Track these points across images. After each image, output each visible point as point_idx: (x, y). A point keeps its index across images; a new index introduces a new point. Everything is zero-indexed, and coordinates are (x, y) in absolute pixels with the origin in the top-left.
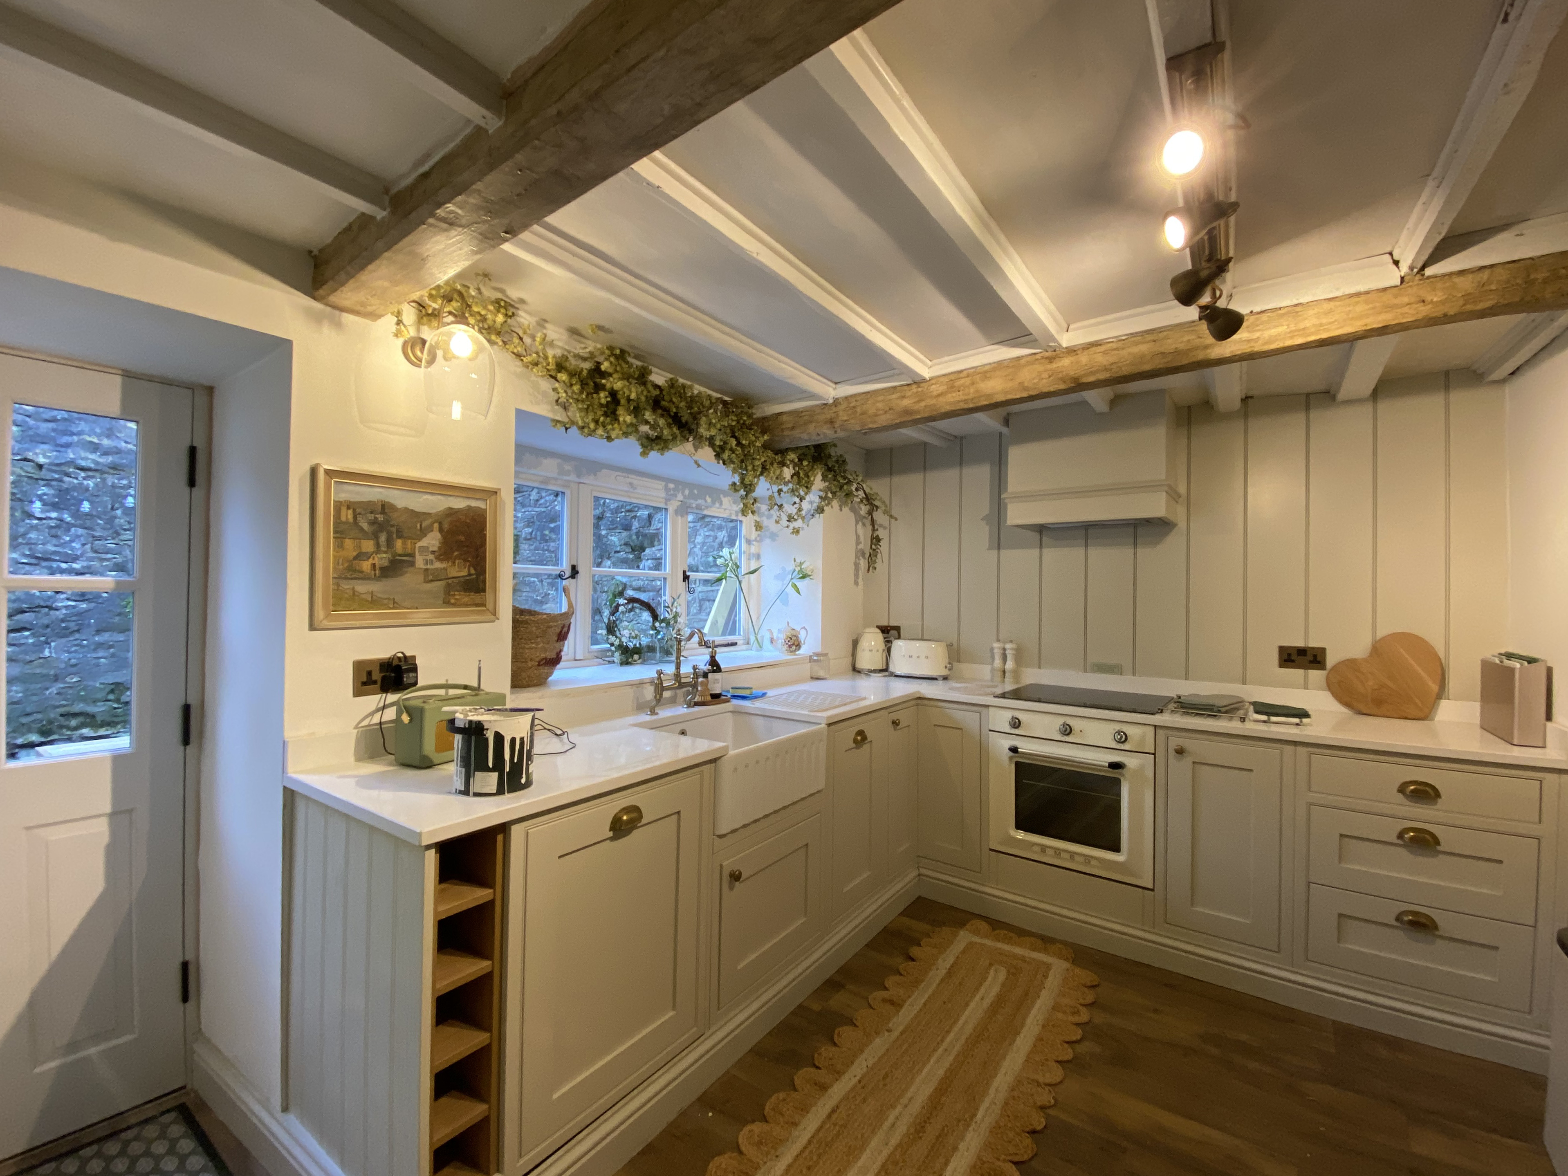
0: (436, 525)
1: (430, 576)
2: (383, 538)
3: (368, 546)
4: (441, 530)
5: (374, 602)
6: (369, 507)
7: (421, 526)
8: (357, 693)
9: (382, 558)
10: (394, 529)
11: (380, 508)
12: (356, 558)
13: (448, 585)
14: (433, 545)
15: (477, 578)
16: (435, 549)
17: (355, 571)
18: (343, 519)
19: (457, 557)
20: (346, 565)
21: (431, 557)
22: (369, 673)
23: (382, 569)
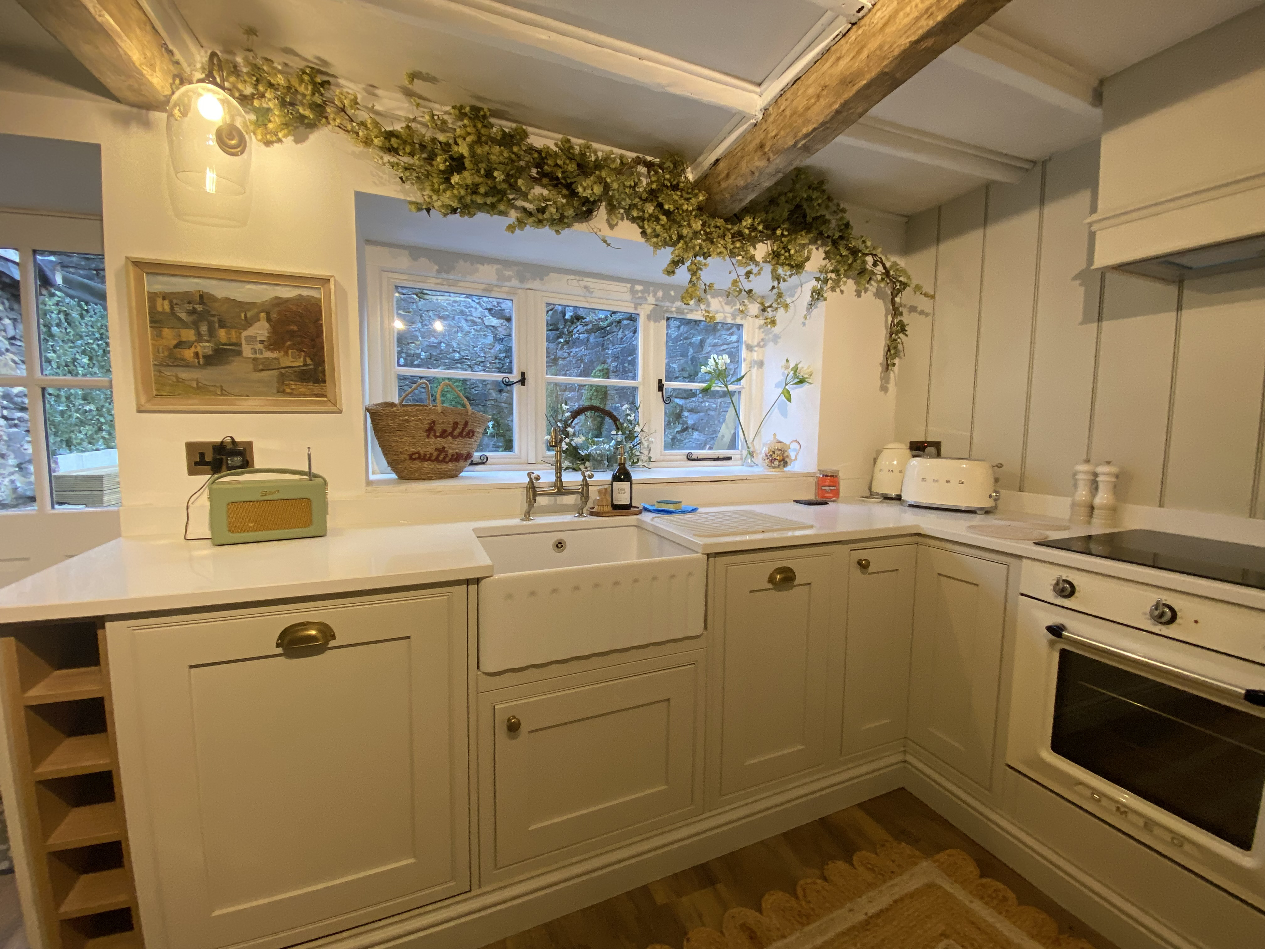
0: (263, 315)
1: (260, 366)
2: (204, 328)
3: (189, 335)
4: (269, 320)
5: (201, 389)
6: (186, 298)
7: (245, 316)
8: (191, 472)
9: (204, 347)
10: (216, 319)
11: (198, 298)
12: (177, 346)
13: (282, 375)
14: (261, 335)
15: (315, 369)
16: (263, 339)
17: (176, 359)
18: (160, 309)
19: (290, 347)
20: (166, 353)
21: (260, 346)
22: (202, 455)
23: (206, 357)
